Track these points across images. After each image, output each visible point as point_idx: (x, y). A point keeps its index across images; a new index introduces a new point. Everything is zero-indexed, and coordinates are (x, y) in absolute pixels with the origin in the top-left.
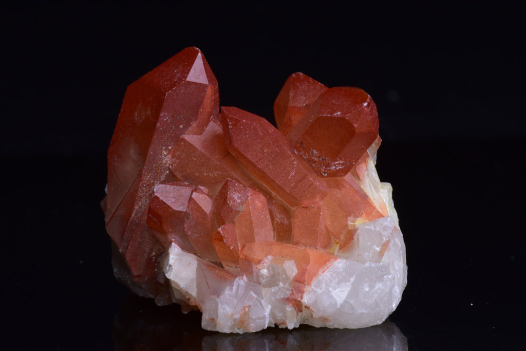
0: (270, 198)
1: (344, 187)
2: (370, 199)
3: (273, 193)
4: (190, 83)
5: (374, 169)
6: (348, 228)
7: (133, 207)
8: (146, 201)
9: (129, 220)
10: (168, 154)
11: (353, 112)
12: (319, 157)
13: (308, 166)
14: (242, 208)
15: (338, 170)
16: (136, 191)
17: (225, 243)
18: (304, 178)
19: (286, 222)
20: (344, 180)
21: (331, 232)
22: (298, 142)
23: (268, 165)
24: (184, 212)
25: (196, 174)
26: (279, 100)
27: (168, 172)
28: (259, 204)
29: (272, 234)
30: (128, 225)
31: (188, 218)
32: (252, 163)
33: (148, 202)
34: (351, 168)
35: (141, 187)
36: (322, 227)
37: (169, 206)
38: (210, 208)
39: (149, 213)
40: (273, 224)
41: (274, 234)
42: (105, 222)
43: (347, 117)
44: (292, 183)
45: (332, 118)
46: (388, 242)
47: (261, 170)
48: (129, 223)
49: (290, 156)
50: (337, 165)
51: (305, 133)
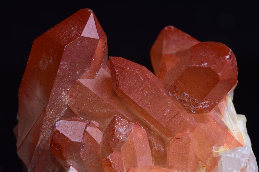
0: (149, 130)
1: (209, 121)
2: (229, 130)
3: (152, 126)
4: (84, 38)
5: (232, 104)
6: (213, 155)
7: (39, 137)
8: (49, 131)
9: (35, 146)
10: (67, 94)
11: (217, 63)
12: (189, 98)
13: (179, 104)
14: (127, 139)
15: (204, 108)
16: (41, 124)
17: (113, 168)
18: (177, 115)
19: (162, 149)
20: (209, 115)
21: (198, 158)
22: (172, 86)
23: (147, 104)
24: (80, 143)
25: (90, 111)
26: (155, 47)
27: (66, 109)
28: (141, 135)
29: (151, 160)
30: (35, 151)
31: (83, 147)
32: (135, 102)
33: (50, 132)
34: (215, 106)
35: (45, 121)
36: (192, 154)
37: (68, 138)
38: (101, 139)
39: (51, 144)
40: (152, 151)
41: (153, 159)
42: (16, 147)
43: (213, 67)
44: (167, 119)
45: (200, 68)
46: (246, 167)
47: (142, 108)
48: (36, 149)
49: (166, 97)
50: (204, 105)
51: (178, 79)
